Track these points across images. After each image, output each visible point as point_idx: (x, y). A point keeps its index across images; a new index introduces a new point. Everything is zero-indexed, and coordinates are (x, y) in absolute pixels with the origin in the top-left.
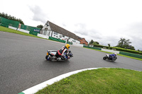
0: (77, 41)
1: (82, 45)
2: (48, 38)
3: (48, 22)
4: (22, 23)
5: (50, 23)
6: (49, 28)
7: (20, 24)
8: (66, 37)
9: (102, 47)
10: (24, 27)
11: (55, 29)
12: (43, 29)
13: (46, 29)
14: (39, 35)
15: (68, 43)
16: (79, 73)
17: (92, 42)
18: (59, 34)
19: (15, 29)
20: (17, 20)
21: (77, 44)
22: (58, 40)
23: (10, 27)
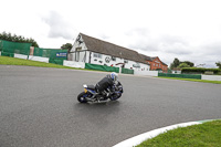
0: (142, 66)
1: (156, 73)
2: (83, 66)
3: (81, 35)
4: (35, 44)
5: (84, 36)
6: (83, 46)
7: (32, 48)
8: (118, 60)
9: (203, 71)
10: (40, 52)
11: (96, 46)
12: (73, 49)
13: (78, 50)
14: (66, 63)
15: (125, 71)
16: (160, 135)
17: (176, 63)
18: (104, 57)
19: (25, 57)
20: (27, 42)
21: (143, 71)
22: (103, 68)
23: (16, 55)
